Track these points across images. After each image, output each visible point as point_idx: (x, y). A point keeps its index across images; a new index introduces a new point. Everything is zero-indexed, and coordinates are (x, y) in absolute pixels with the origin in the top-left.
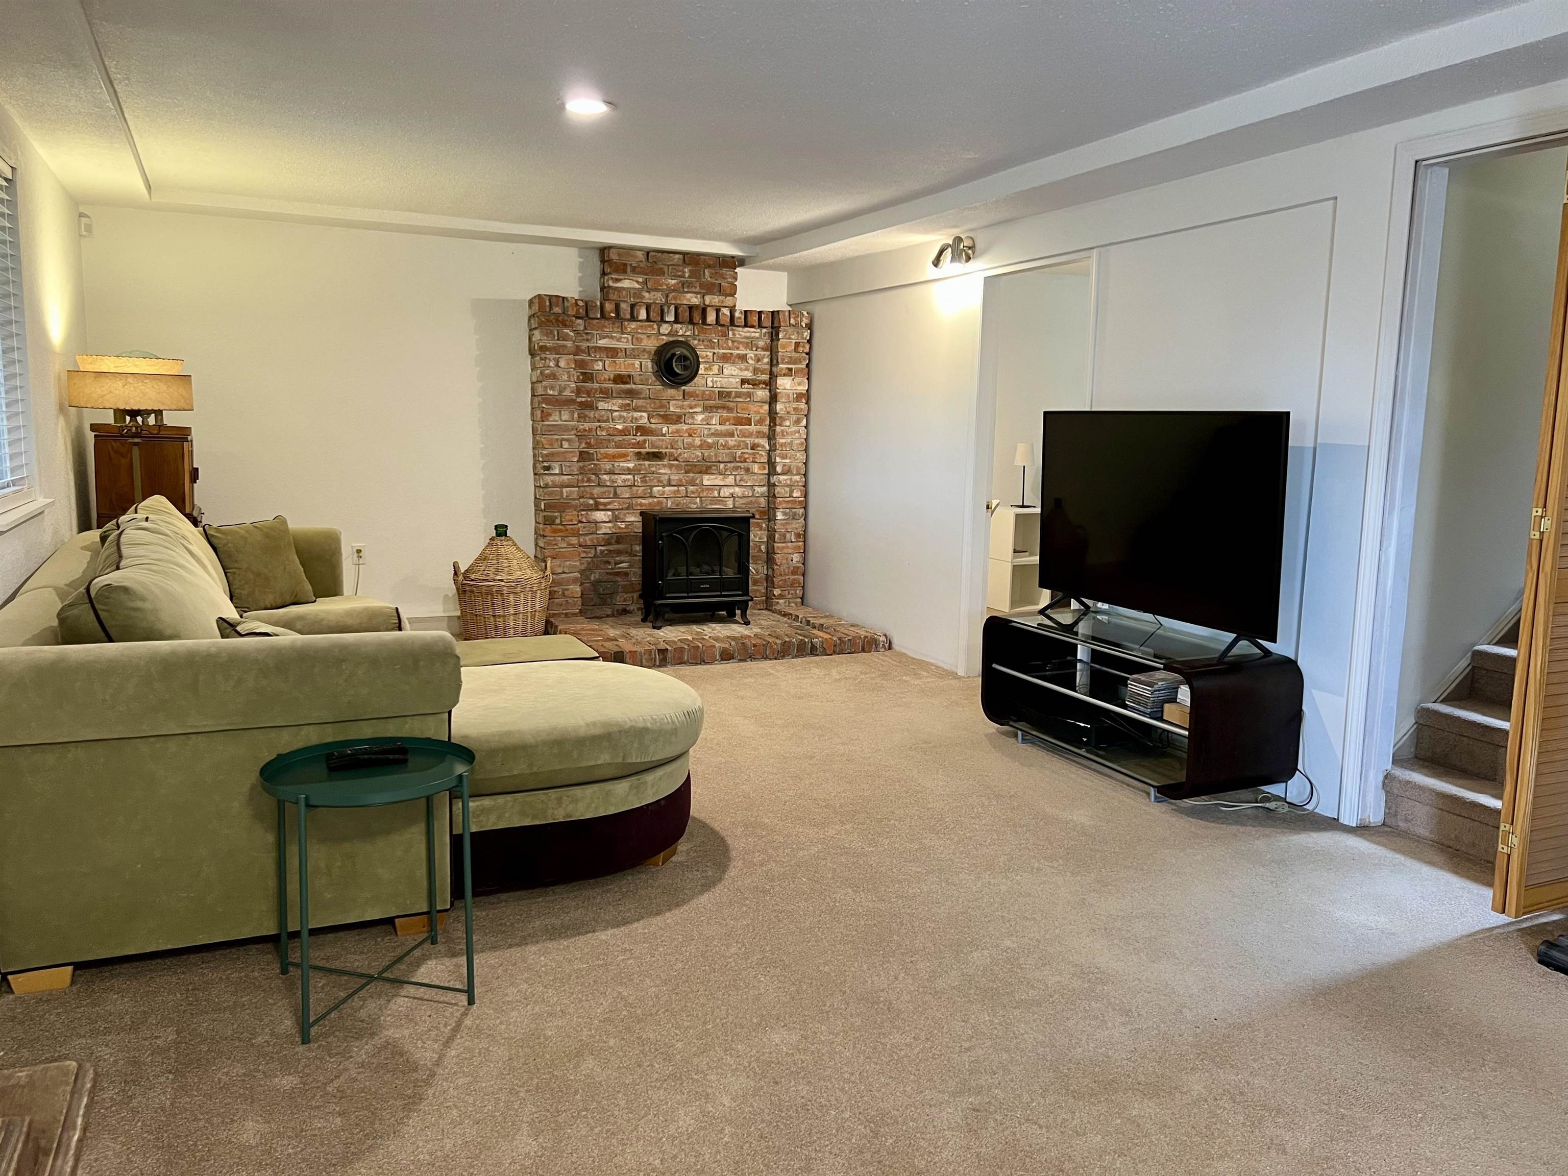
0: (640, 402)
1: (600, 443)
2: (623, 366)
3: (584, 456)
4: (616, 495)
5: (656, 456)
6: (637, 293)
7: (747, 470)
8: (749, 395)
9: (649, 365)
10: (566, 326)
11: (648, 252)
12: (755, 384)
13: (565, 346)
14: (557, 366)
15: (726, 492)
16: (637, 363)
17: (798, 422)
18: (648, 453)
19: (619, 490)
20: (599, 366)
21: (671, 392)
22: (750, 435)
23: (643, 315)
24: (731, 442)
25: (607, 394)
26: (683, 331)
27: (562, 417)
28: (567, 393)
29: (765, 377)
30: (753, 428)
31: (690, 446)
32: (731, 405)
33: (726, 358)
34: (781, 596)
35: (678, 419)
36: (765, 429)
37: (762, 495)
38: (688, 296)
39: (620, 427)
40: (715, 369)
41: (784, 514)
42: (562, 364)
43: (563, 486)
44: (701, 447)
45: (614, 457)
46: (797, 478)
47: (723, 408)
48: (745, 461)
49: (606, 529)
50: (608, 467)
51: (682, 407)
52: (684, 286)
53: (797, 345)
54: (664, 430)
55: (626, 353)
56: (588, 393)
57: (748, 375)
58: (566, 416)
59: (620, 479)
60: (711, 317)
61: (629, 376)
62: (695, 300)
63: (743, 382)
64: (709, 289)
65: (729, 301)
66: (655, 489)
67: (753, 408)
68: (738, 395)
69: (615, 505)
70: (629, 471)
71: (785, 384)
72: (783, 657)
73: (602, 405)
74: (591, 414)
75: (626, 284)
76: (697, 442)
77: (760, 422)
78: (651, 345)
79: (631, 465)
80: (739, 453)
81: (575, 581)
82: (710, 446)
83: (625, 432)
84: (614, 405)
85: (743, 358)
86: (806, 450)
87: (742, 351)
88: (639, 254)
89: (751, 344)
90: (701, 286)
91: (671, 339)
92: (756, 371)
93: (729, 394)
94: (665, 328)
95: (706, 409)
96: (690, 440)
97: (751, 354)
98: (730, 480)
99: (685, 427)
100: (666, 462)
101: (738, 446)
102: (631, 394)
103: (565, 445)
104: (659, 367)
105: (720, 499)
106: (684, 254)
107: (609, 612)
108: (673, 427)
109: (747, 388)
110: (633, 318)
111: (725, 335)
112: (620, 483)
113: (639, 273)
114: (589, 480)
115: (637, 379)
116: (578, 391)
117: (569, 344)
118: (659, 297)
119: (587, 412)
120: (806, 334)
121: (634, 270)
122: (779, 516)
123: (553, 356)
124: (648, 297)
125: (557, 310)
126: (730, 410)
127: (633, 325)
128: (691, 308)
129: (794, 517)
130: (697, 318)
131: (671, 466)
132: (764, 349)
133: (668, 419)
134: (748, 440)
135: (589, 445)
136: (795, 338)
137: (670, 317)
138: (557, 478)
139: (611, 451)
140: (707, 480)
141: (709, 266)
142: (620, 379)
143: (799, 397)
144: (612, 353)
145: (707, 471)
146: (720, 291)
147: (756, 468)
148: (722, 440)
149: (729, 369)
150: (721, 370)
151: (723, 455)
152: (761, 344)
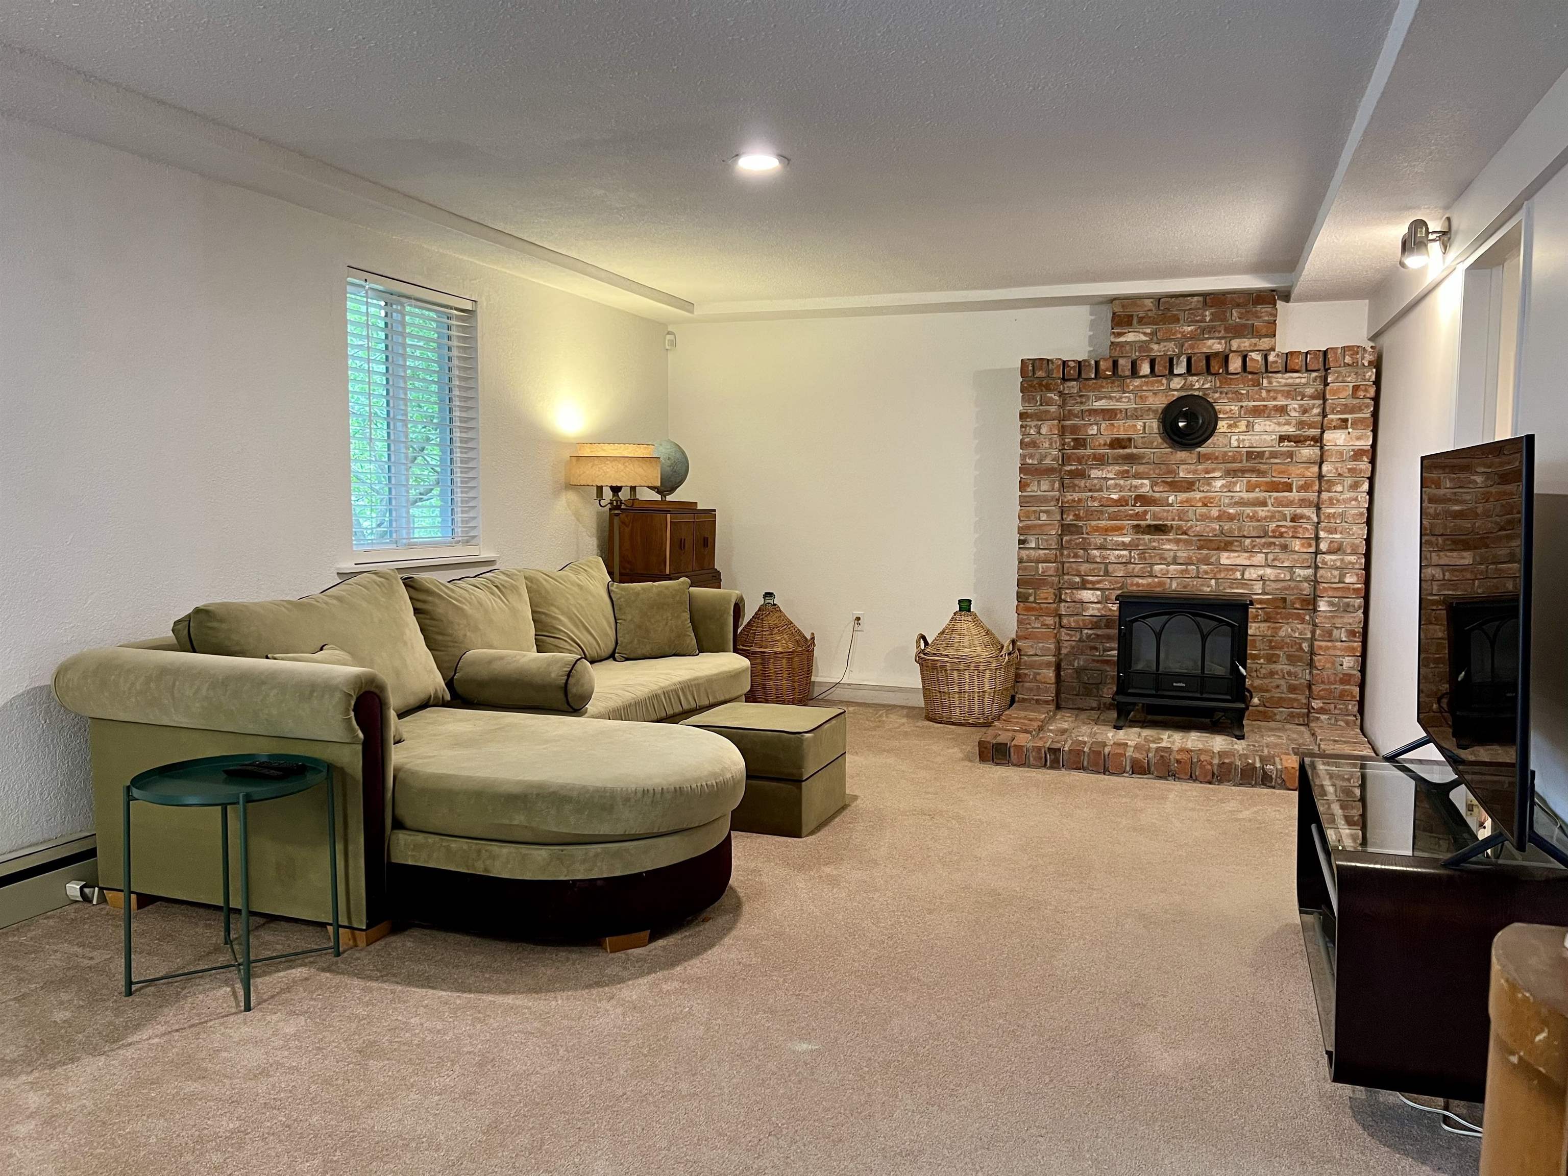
0: (1141, 469)
1: (1091, 514)
2: (1121, 428)
3: (1066, 529)
4: (1107, 573)
5: (1160, 529)
6: (1143, 347)
7: (1284, 548)
8: (1291, 455)
9: (1154, 425)
10: (1049, 389)
11: (1158, 299)
12: (1298, 441)
13: (1047, 412)
14: (1039, 433)
15: (1251, 574)
16: (1139, 424)
17: (1355, 486)
18: (1149, 526)
19: (1111, 568)
20: (1093, 430)
21: (1182, 455)
22: (1290, 503)
23: (1145, 369)
24: (1262, 512)
25: (1101, 461)
26: (1199, 384)
27: (1043, 487)
28: (1048, 461)
29: (1315, 432)
30: (1294, 495)
31: (1204, 518)
32: (1263, 467)
33: (1257, 412)
34: (1322, 711)
35: (1189, 486)
36: (1313, 496)
37: (1306, 579)
38: (1210, 342)
39: (1115, 497)
40: (1242, 426)
41: (1331, 604)
42: (1044, 431)
43: (1039, 561)
44: (1219, 518)
45: (1106, 531)
46: (1353, 558)
47: (1253, 471)
48: (1281, 535)
49: (1093, 610)
50: (1099, 540)
51: (1195, 472)
52: (1207, 331)
53: (1356, 388)
54: (1171, 499)
55: (1128, 415)
56: (1080, 460)
57: (1290, 430)
58: (1045, 486)
59: (1113, 555)
60: (1235, 364)
61: (1130, 440)
62: (1216, 346)
63: (1282, 439)
64: (1238, 331)
65: (1265, 343)
66: (1157, 568)
67: (1295, 470)
68: (1274, 455)
69: (1106, 585)
70: (1124, 546)
71: (1336, 439)
73: (1095, 473)
74: (1082, 483)
75: (1130, 337)
76: (1215, 512)
77: (1305, 487)
78: (1159, 402)
79: (1127, 540)
80: (1273, 526)
81: (1048, 665)
82: (1231, 518)
83: (1122, 502)
84: (1110, 472)
85: (1282, 410)
86: (1369, 522)
87: (1281, 402)
88: (1148, 303)
89: (1293, 392)
90: (1226, 329)
91: (1183, 394)
92: (1301, 424)
93: (1260, 455)
94: (1177, 383)
95: (1228, 473)
96: (1204, 510)
97: (1294, 405)
98: (1259, 559)
99: (1198, 495)
100: (1171, 536)
101: (1272, 518)
102: (1131, 459)
103: (1044, 517)
104: (1164, 427)
105: (1243, 583)
106: (1205, 295)
107: (1095, 705)
108: (1183, 496)
109: (1286, 446)
110: (1134, 371)
111: (1258, 384)
112: (1113, 559)
113: (1145, 324)
114: (1076, 556)
115: (1139, 442)
116: (1066, 460)
117: (1053, 409)
118: (1171, 348)
119: (1077, 482)
120: (1371, 374)
121: (1141, 321)
122: (1323, 606)
123: (1033, 423)
124: (1157, 349)
125: (1040, 374)
126: (1261, 473)
127: (1137, 382)
128: (1208, 358)
129: (1347, 609)
130: (1215, 366)
131: (1178, 542)
132: (1313, 397)
133: (1176, 486)
134: (1288, 511)
135: (1077, 517)
136: (1352, 381)
137: (1181, 369)
138: (1032, 552)
139: (1103, 523)
140: (1226, 558)
141: (1238, 305)
142: (1117, 443)
143: (1358, 454)
144: (1110, 415)
145: (1226, 547)
146: (1254, 332)
147: (1297, 545)
148: (1249, 511)
149: (1261, 425)
150: (1250, 426)
151: (1250, 527)
152: (1309, 391)
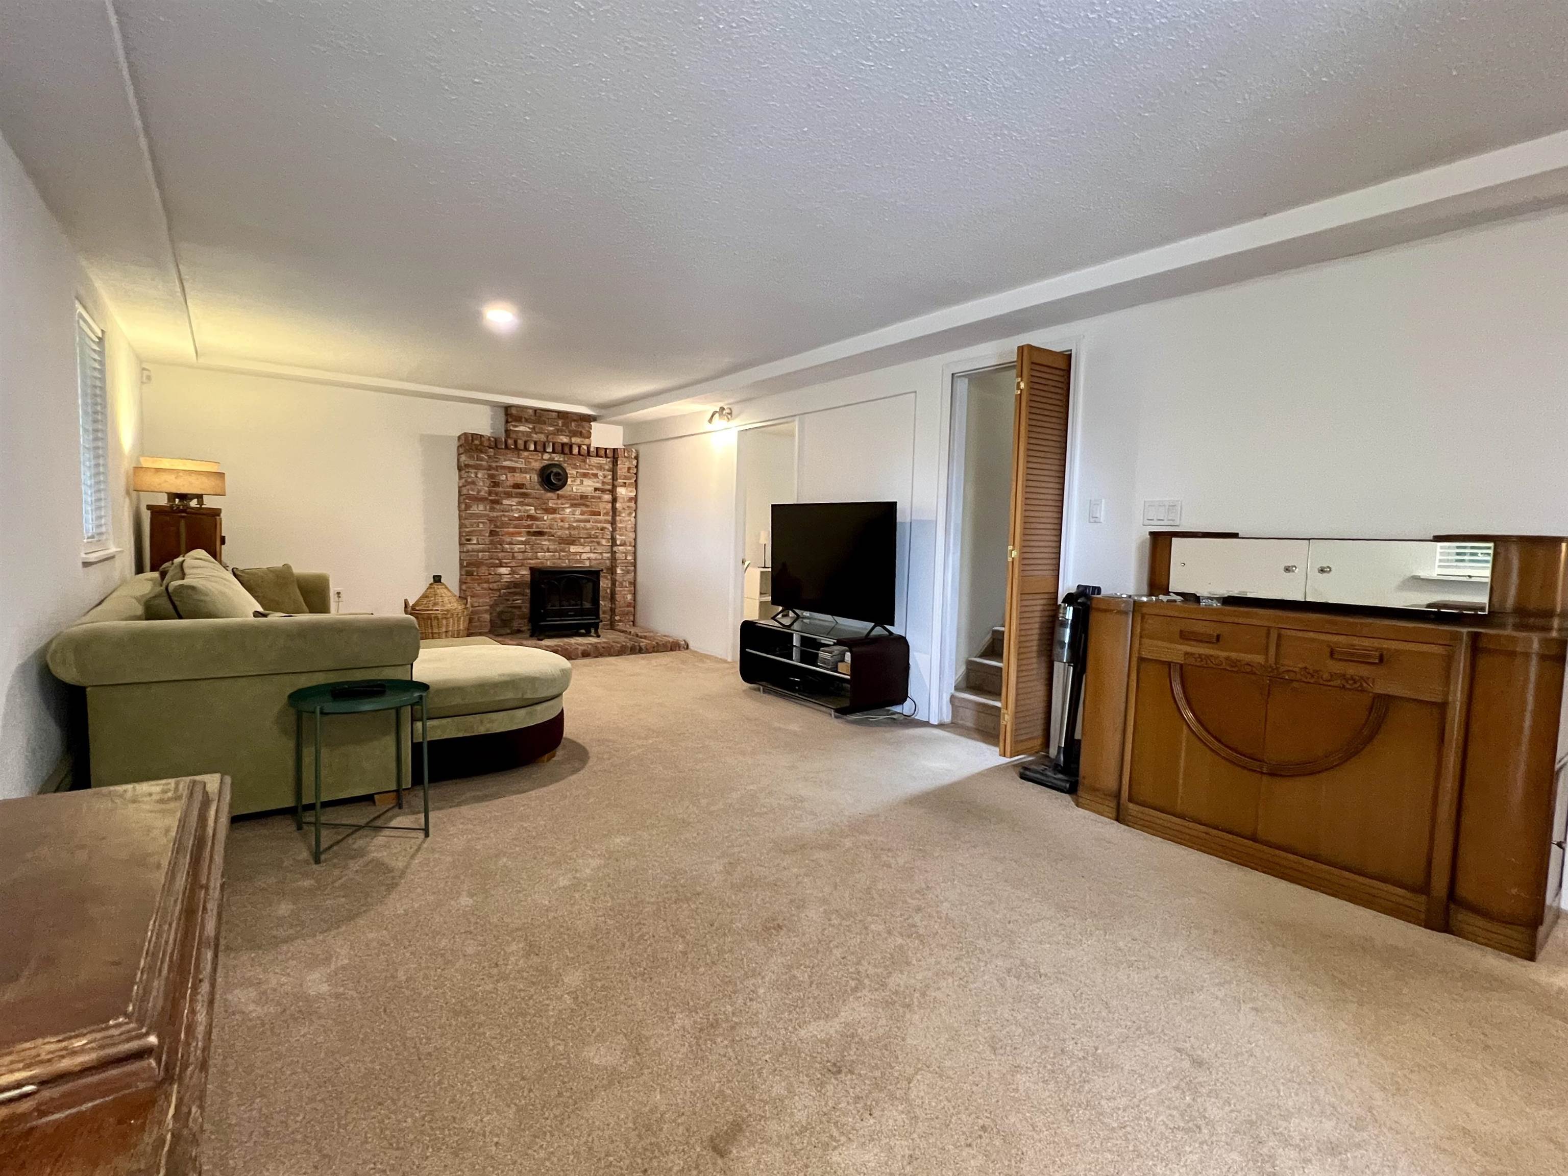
0: (530, 500)
1: (504, 525)
2: (518, 478)
3: (492, 533)
4: (513, 558)
5: (540, 534)
6: (528, 434)
7: (598, 543)
8: (600, 498)
9: (535, 478)
10: (482, 452)
11: (536, 410)
12: (603, 491)
13: (481, 465)
14: (476, 476)
15: (584, 556)
16: (528, 476)
17: (630, 514)
18: (535, 532)
19: (516, 554)
20: (503, 477)
21: (550, 495)
22: (600, 522)
23: (532, 447)
24: (588, 525)
25: (509, 495)
26: (557, 458)
27: (479, 509)
28: (482, 493)
29: (609, 487)
30: (601, 517)
31: (562, 528)
32: (588, 503)
33: (585, 475)
34: (620, 621)
35: (554, 511)
36: (610, 518)
37: (608, 559)
38: (561, 437)
39: (516, 515)
40: (578, 481)
41: (622, 570)
42: (480, 475)
43: (479, 551)
44: (569, 528)
45: (513, 534)
46: (629, 548)
47: (584, 505)
48: (597, 537)
49: (506, 579)
50: (508, 539)
51: (557, 504)
52: (559, 432)
53: (629, 469)
54: (545, 518)
55: (521, 471)
56: (497, 494)
57: (599, 485)
58: (481, 507)
59: (516, 548)
60: (575, 450)
61: (523, 484)
62: (565, 440)
63: (596, 489)
64: (575, 434)
65: (587, 441)
66: (539, 554)
67: (602, 505)
68: (593, 497)
69: (513, 564)
70: (522, 543)
71: (621, 491)
72: (621, 655)
73: (505, 502)
74: (498, 507)
75: (522, 428)
76: (567, 526)
77: (606, 514)
78: (537, 465)
79: (523, 539)
80: (593, 532)
81: (486, 611)
82: (574, 528)
83: (520, 518)
84: (513, 502)
85: (596, 475)
86: (635, 531)
87: (595, 472)
88: (531, 411)
89: (600, 467)
90: (570, 432)
91: (550, 462)
92: (603, 483)
93: (587, 497)
94: (546, 456)
95: (572, 505)
96: (562, 524)
97: (600, 473)
98: (588, 549)
99: (558, 516)
100: (546, 537)
101: (592, 528)
102: (525, 495)
103: (481, 525)
104: (543, 480)
105: (580, 561)
106: (559, 412)
107: (509, 631)
108: (551, 516)
109: (598, 493)
110: (526, 449)
111: (585, 461)
112: (516, 550)
113: (530, 423)
114: (496, 548)
115: (528, 486)
116: (490, 493)
117: (484, 463)
118: (542, 437)
119: (495, 506)
120: (635, 462)
121: (527, 421)
122: (619, 571)
123: (473, 471)
124: (535, 437)
125: (477, 442)
126: (587, 506)
127: (526, 454)
128: (563, 445)
129: (628, 572)
130: (567, 450)
131: (549, 540)
132: (609, 471)
133: (549, 511)
134: (599, 525)
135: (496, 527)
136: (627, 464)
137: (550, 450)
138: (475, 547)
139: (511, 530)
140: (573, 549)
141: (575, 420)
142: (517, 486)
143: (630, 499)
144: (513, 470)
145: (573, 543)
146: (581, 435)
147: (604, 542)
148: (582, 525)
149: (587, 482)
150: (582, 482)
151: (583, 533)
152: (607, 467)
